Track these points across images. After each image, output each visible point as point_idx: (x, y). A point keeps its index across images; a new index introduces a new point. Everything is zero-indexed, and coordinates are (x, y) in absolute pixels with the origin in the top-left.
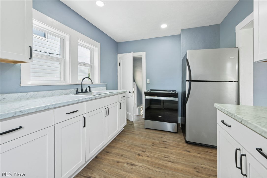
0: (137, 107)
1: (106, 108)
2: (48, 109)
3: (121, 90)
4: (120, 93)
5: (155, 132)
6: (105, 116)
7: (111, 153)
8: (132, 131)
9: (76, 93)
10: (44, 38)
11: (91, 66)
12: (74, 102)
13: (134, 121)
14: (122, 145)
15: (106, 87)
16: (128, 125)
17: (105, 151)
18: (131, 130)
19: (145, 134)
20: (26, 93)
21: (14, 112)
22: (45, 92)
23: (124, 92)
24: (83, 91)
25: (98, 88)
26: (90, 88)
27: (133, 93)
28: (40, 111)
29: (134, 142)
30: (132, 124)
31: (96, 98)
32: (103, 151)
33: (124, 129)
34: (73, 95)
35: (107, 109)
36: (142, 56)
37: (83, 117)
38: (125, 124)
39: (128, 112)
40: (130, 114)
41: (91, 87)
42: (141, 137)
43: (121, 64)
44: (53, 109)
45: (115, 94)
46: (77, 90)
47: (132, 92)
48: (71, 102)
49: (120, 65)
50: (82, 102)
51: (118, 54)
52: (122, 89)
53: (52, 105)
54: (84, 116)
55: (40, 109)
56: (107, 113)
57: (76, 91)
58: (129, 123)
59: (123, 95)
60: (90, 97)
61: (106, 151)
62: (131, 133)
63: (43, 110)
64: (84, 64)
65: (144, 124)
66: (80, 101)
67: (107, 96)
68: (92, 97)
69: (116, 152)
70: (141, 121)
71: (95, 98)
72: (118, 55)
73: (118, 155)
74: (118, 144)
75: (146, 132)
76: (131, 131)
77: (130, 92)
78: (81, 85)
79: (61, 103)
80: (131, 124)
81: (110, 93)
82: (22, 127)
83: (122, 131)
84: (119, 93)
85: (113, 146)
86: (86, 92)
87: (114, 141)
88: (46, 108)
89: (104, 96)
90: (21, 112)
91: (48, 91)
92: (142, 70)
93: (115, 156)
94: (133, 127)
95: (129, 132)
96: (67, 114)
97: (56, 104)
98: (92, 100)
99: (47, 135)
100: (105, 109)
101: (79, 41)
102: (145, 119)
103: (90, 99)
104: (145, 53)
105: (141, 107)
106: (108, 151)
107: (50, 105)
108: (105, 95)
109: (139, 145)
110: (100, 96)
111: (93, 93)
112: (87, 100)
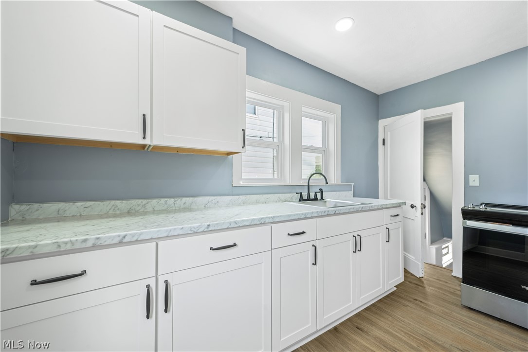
0: (433, 242)
1: (356, 236)
2: (264, 224)
3: (387, 199)
4: (388, 206)
5: (504, 327)
6: (354, 252)
7: (367, 333)
8: (421, 302)
9: (300, 201)
10: (254, 116)
11: (324, 151)
12: (299, 217)
13: (425, 277)
14: (394, 326)
15: (352, 192)
16: (407, 282)
17: (354, 325)
18: (416, 298)
19: (466, 323)
20: (238, 197)
21: (228, 222)
22: (258, 195)
23: (399, 206)
24: (311, 198)
25: (337, 192)
26: (321, 191)
27: (422, 208)
28: (255, 225)
29: (430, 333)
30: (418, 283)
31: (336, 213)
32: (349, 323)
33: (395, 288)
34: (296, 204)
35: (358, 238)
36: (451, 114)
37: (313, 246)
38: (400, 278)
39: (406, 253)
40: (411, 257)
41: (324, 190)
42: (452, 325)
43: (388, 142)
44: (269, 224)
45: (376, 208)
46: (301, 196)
47: (419, 206)
48: (294, 215)
49: (384, 144)
50: (312, 218)
51: (380, 119)
52: (389, 198)
53: (269, 218)
54: (315, 245)
55: (255, 222)
56: (358, 247)
57: (299, 196)
58: (409, 280)
59: (394, 211)
60: (324, 210)
61: (356, 324)
62: (417, 305)
63: (258, 224)
64: (311, 149)
65: (459, 293)
66: (309, 216)
67: (357, 211)
68: (328, 211)
69: (378, 335)
70: (447, 282)
71: (334, 213)
72: (380, 122)
73: (384, 346)
74: (382, 319)
75: (470, 318)
76: (416, 300)
77: (412, 207)
78: (307, 187)
79: (280, 216)
80: (415, 282)
81: (363, 204)
82: (236, 245)
83: (392, 294)
84: (384, 207)
85: (370, 319)
86: (316, 199)
87: (373, 309)
88: (262, 221)
89: (352, 210)
90: (235, 222)
91: (262, 195)
92: (451, 151)
93: (378, 344)
94: (424, 294)
95: (410, 301)
96: (289, 236)
97: (274, 217)
98: (328, 215)
99: (263, 264)
100: (354, 236)
101: (304, 109)
102: (463, 282)
103: (324, 214)
104: (461, 105)
105: (444, 246)
106: (359, 326)
107: (267, 217)
108: (353, 208)
109: (447, 346)
110: (343, 209)
111: (327, 203)
112: (320, 214)
